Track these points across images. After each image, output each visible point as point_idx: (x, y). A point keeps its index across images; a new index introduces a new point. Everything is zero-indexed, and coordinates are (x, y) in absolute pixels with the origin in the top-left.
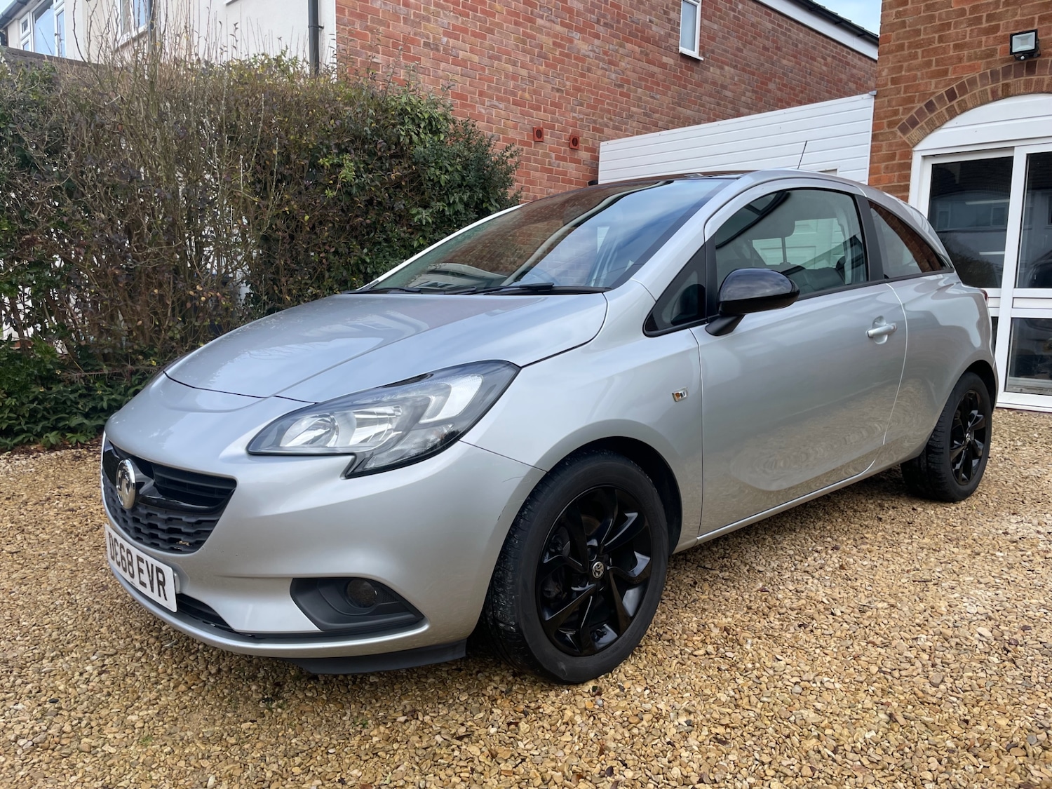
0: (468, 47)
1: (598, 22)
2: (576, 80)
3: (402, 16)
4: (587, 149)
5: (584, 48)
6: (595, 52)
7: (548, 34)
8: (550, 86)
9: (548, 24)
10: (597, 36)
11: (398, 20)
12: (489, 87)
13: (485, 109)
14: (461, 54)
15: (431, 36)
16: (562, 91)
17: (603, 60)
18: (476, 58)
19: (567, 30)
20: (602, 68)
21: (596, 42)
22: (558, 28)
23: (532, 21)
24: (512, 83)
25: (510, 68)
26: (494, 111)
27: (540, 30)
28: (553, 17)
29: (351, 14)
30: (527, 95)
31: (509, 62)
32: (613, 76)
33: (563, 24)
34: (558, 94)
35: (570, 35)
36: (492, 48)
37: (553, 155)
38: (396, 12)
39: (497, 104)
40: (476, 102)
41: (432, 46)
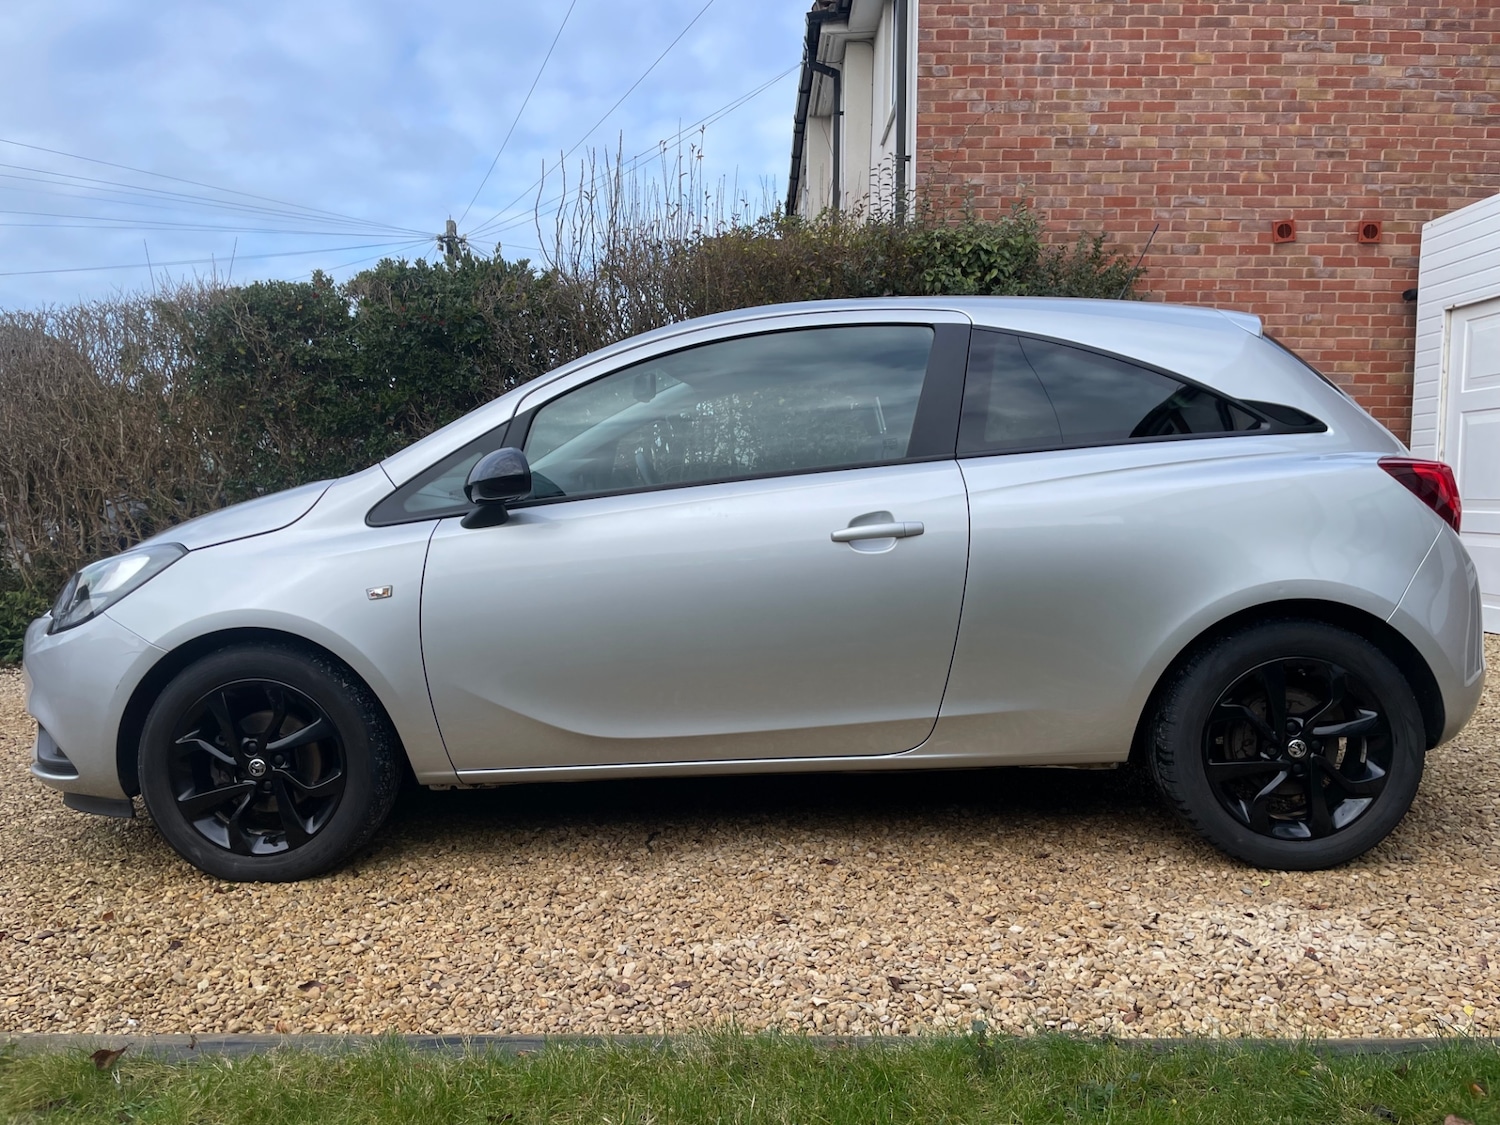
0: (1138, 128)
1: (1429, 26)
2: (1376, 131)
3: (1020, 115)
4: (1402, 239)
5: (1393, 75)
6: (1421, 76)
7: (1308, 72)
8: (1312, 152)
9: (1307, 56)
10: (1428, 50)
11: (1014, 119)
12: (1178, 178)
13: (1170, 212)
14: (1124, 142)
15: (1069, 128)
16: (1342, 154)
17: (1444, 87)
18: (1154, 142)
19: (1352, 56)
20: (1440, 100)
21: (1424, 59)
22: (1332, 57)
23: (1272, 59)
24: (1226, 163)
25: (1224, 141)
26: (1188, 212)
27: (1290, 70)
28: (1319, 43)
29: (939, 131)
30: (1259, 175)
31: (1221, 132)
32: (1470, 107)
33: (1341, 49)
34: (1330, 162)
35: (1359, 61)
36: (1187, 119)
37: (1320, 260)
38: (1010, 110)
39: (1195, 200)
40: (1153, 205)
41: (1071, 142)
